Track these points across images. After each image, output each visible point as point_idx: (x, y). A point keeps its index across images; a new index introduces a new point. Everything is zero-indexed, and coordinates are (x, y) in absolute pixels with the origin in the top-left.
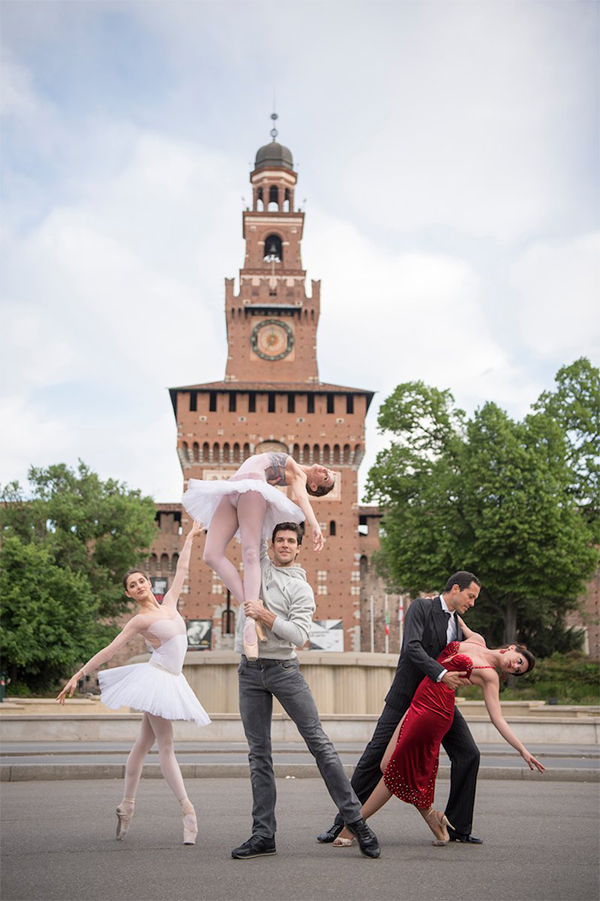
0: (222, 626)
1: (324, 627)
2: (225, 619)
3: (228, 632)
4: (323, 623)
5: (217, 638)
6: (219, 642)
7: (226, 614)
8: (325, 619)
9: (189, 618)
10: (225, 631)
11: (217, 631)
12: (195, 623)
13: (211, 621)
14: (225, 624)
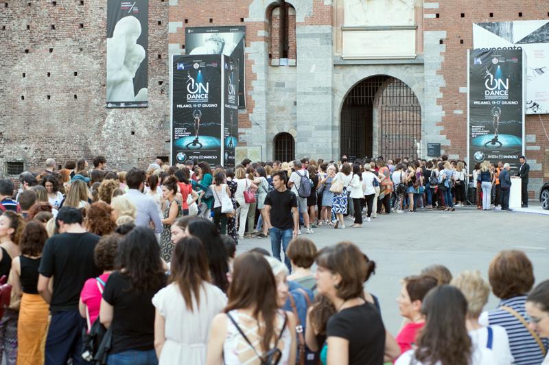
0: (268, 40)
1: (510, 35)
2: (276, 26)
3: (285, 54)
4: (505, 26)
5: (254, 69)
6: (261, 76)
7: (277, 13)
8: (511, 18)
9: (191, 24)
10: (276, 52)
11: (256, 52)
12: (206, 36)
13: (242, 29)
14: (276, 36)
